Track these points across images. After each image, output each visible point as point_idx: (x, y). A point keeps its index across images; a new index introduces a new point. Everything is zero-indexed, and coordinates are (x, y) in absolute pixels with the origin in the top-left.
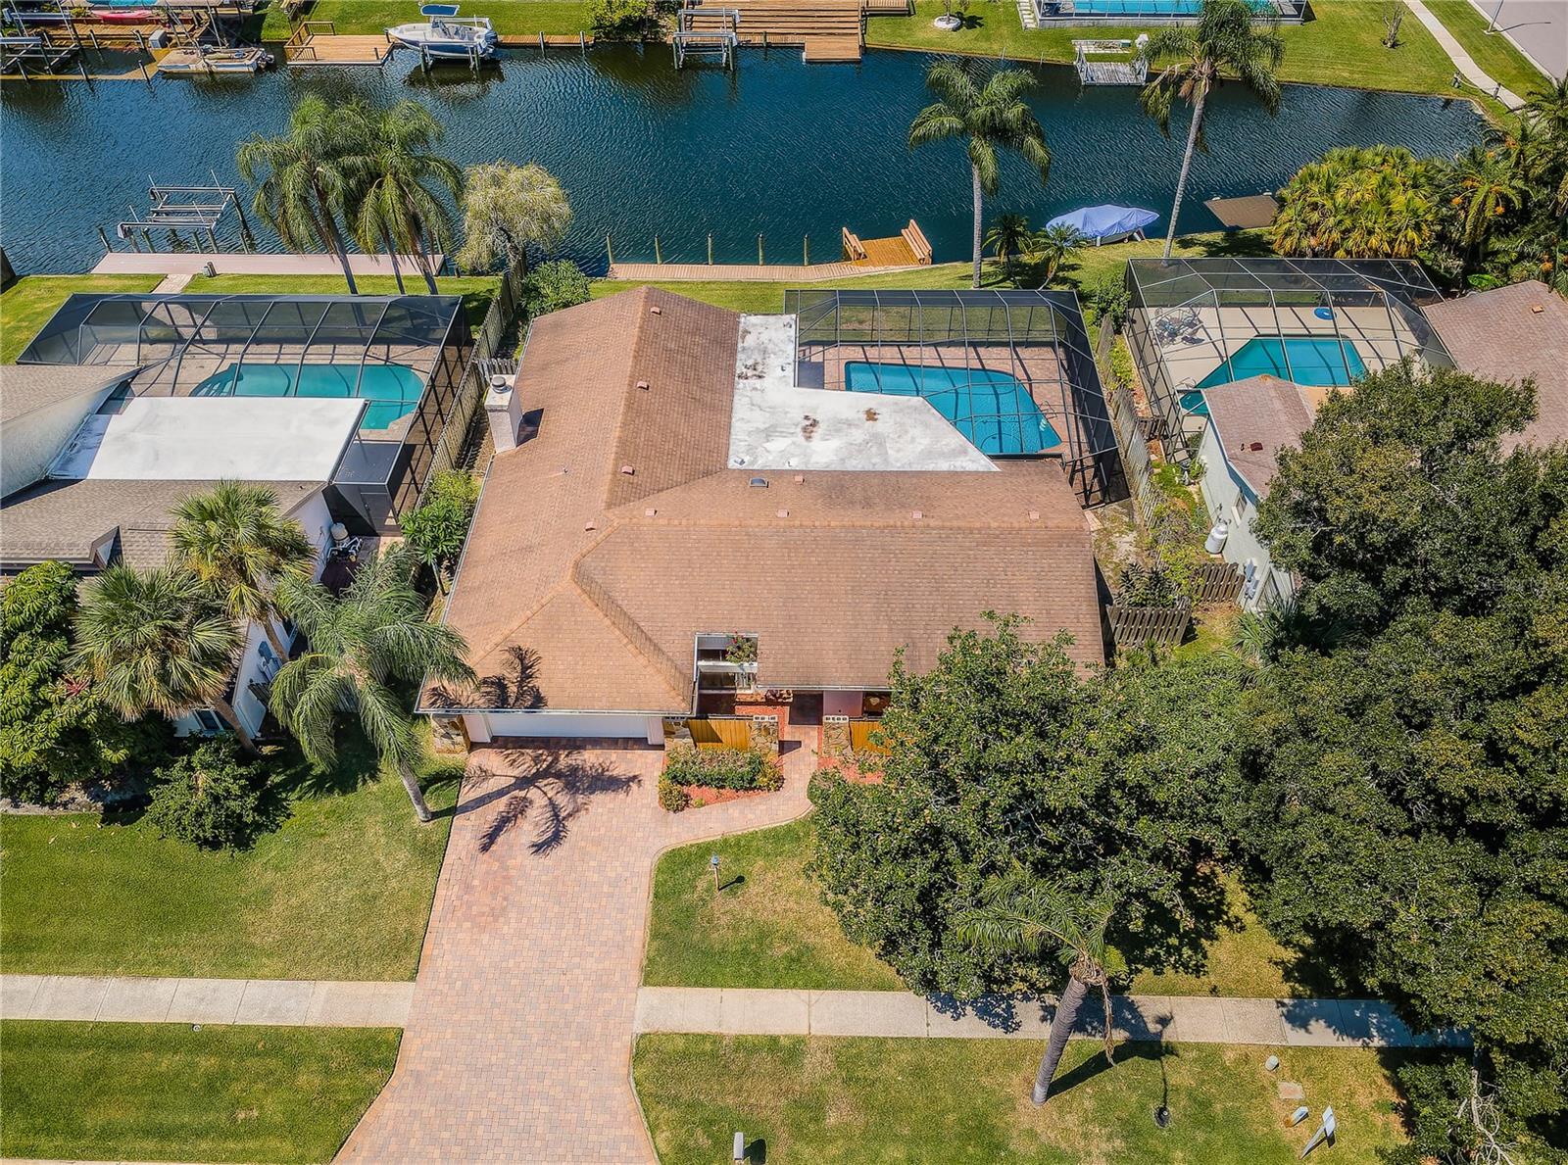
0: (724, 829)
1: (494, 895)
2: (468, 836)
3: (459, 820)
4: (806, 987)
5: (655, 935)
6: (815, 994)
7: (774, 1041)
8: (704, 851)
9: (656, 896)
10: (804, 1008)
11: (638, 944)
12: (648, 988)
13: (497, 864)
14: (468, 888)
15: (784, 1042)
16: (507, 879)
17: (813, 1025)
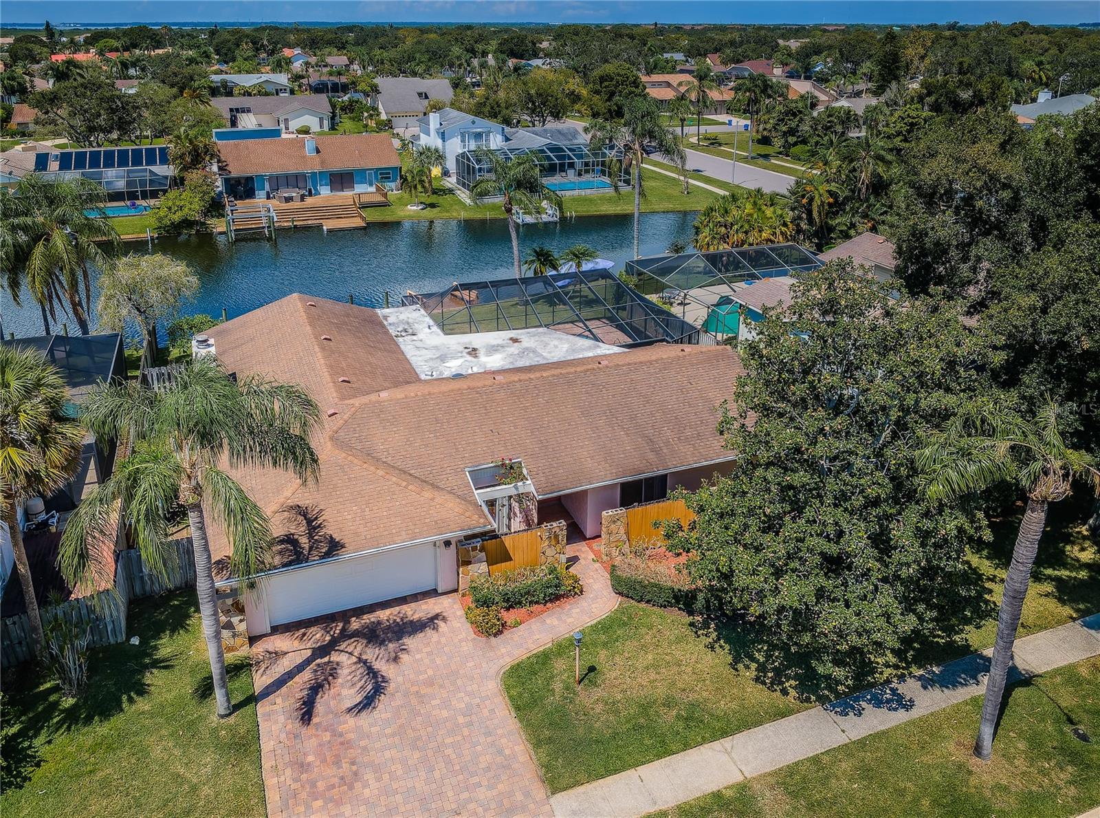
0: (551, 636)
1: (337, 762)
2: (282, 719)
3: (262, 708)
4: (714, 738)
5: (537, 744)
6: (727, 742)
7: (717, 795)
8: (544, 658)
9: (518, 708)
10: (725, 758)
11: (523, 758)
12: (558, 796)
13: (328, 734)
14: (303, 767)
15: (729, 793)
16: (347, 744)
17: (743, 769)
